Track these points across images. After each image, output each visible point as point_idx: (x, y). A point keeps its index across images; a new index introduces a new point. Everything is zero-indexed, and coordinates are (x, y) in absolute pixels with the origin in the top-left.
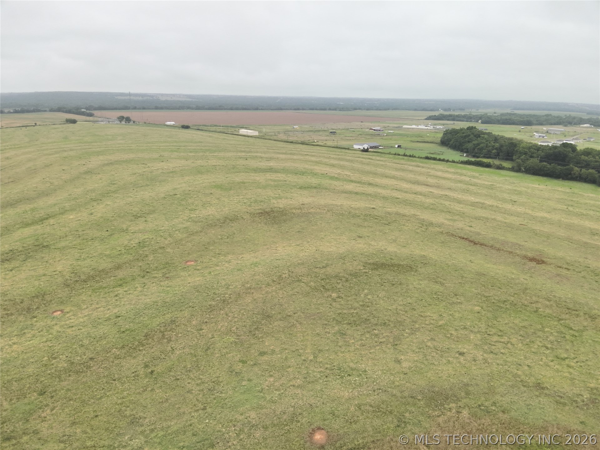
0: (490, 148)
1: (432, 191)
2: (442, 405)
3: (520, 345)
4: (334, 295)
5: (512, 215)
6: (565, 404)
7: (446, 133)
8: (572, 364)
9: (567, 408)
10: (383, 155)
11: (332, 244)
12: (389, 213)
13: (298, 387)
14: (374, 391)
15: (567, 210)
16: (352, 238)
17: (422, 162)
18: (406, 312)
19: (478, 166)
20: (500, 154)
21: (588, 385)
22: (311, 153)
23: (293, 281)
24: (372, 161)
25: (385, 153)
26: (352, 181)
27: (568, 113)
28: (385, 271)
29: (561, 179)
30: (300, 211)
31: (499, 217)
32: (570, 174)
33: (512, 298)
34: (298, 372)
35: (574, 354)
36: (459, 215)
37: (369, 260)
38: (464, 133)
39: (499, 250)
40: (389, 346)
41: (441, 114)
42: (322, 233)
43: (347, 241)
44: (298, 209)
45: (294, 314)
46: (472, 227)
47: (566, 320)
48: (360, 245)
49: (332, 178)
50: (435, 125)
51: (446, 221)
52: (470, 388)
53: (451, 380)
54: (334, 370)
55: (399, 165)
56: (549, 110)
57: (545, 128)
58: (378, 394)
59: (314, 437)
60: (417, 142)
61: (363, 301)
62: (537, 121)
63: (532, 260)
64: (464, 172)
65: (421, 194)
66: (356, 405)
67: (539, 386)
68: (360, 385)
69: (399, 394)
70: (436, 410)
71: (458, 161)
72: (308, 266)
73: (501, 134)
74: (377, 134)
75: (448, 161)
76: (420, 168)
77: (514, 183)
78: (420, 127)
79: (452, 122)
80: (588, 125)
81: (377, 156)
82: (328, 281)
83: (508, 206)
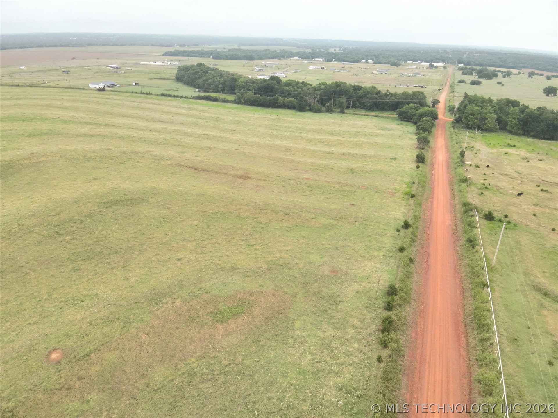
0: (217, 83)
1: (165, 127)
2: (160, 301)
3: (224, 242)
4: (68, 238)
5: (230, 142)
6: (250, 276)
7: (180, 69)
8: (258, 247)
9: (251, 278)
10: (121, 94)
11: (66, 190)
12: (124, 153)
13: (34, 324)
14: (104, 307)
15: (271, 134)
16: (87, 181)
17: (158, 99)
18: (136, 238)
19: (207, 101)
20: (225, 88)
21: (267, 259)
22: (40, 97)
23: (24, 233)
24: (110, 100)
25: (122, 92)
26: (87, 123)
27: (282, 48)
28: (119, 207)
29: (271, 108)
30: (29, 161)
31: (220, 146)
32: (277, 103)
33: (223, 209)
34: (34, 312)
35: (261, 240)
36: (188, 147)
37: (103, 199)
38: (194, 70)
39: (217, 173)
40: (120, 268)
41: (177, 51)
42: (55, 181)
43: (81, 185)
44: (27, 159)
45: (27, 263)
46: (197, 156)
47: (258, 218)
48: (95, 187)
49: (65, 122)
50: (172, 61)
51: (176, 154)
52: (183, 283)
53: (169, 281)
54: (69, 301)
55: (136, 103)
56: (268, 45)
57: (263, 62)
58: (107, 309)
59: (50, 357)
60: (155, 79)
61: (97, 238)
62: (258, 56)
63: (240, 177)
64: (195, 106)
65: (155, 131)
66: (88, 322)
67: (234, 268)
68: (92, 306)
69: (125, 303)
70: (156, 306)
71: (190, 96)
72: (40, 216)
73: (226, 69)
74: (115, 71)
75: (181, 97)
76: (155, 106)
77: (236, 114)
78: (157, 63)
79: (187, 58)
80: (297, 58)
81: (115, 95)
82: (61, 226)
83: (229, 135)
